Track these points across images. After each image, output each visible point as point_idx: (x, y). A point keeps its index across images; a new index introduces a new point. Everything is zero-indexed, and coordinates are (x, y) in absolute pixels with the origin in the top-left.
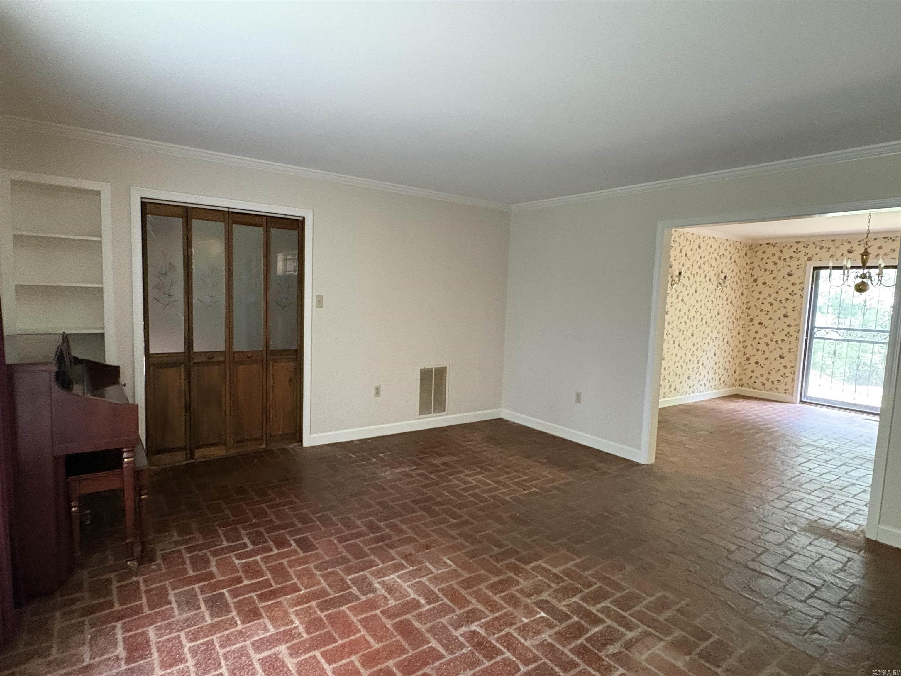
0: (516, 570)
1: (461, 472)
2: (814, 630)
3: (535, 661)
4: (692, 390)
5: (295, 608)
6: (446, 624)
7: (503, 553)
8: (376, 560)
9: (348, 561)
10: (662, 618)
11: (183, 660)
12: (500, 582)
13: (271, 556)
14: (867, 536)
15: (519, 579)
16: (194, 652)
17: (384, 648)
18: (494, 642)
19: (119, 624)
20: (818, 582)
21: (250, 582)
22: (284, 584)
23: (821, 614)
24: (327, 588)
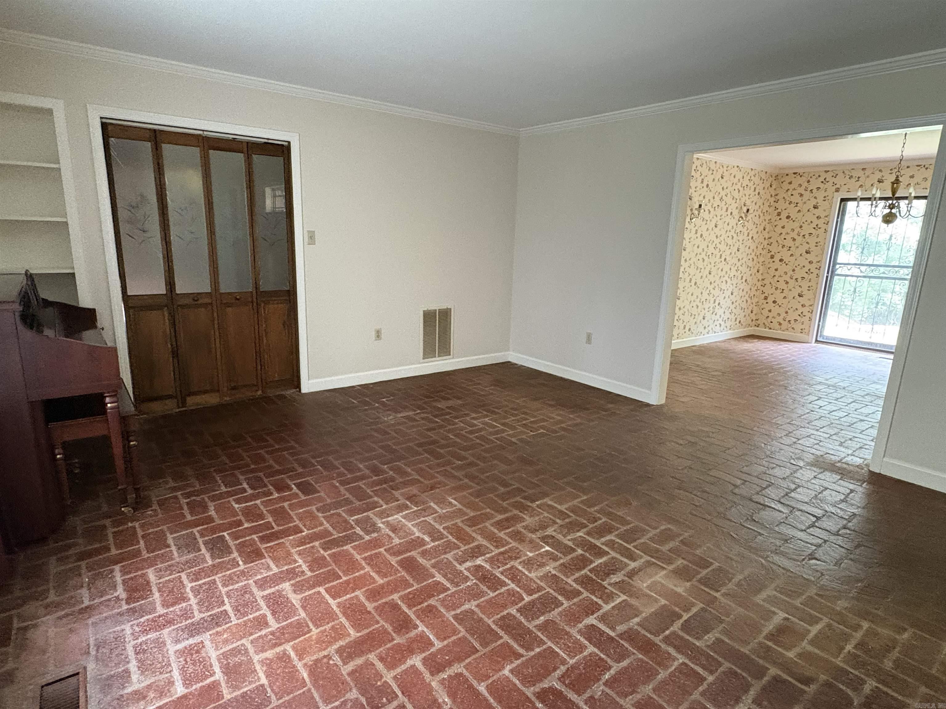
0: (523, 508)
1: (467, 415)
2: (812, 557)
3: (539, 591)
4: (707, 330)
5: (298, 549)
6: (451, 560)
7: (509, 493)
8: (381, 501)
9: (351, 502)
10: (665, 548)
11: (185, 599)
12: (507, 519)
13: (270, 500)
14: (871, 469)
15: (524, 516)
16: (196, 591)
17: (388, 583)
18: (499, 575)
19: (117, 568)
20: (819, 512)
21: (250, 525)
22: (286, 526)
23: (820, 541)
24: (330, 529)
